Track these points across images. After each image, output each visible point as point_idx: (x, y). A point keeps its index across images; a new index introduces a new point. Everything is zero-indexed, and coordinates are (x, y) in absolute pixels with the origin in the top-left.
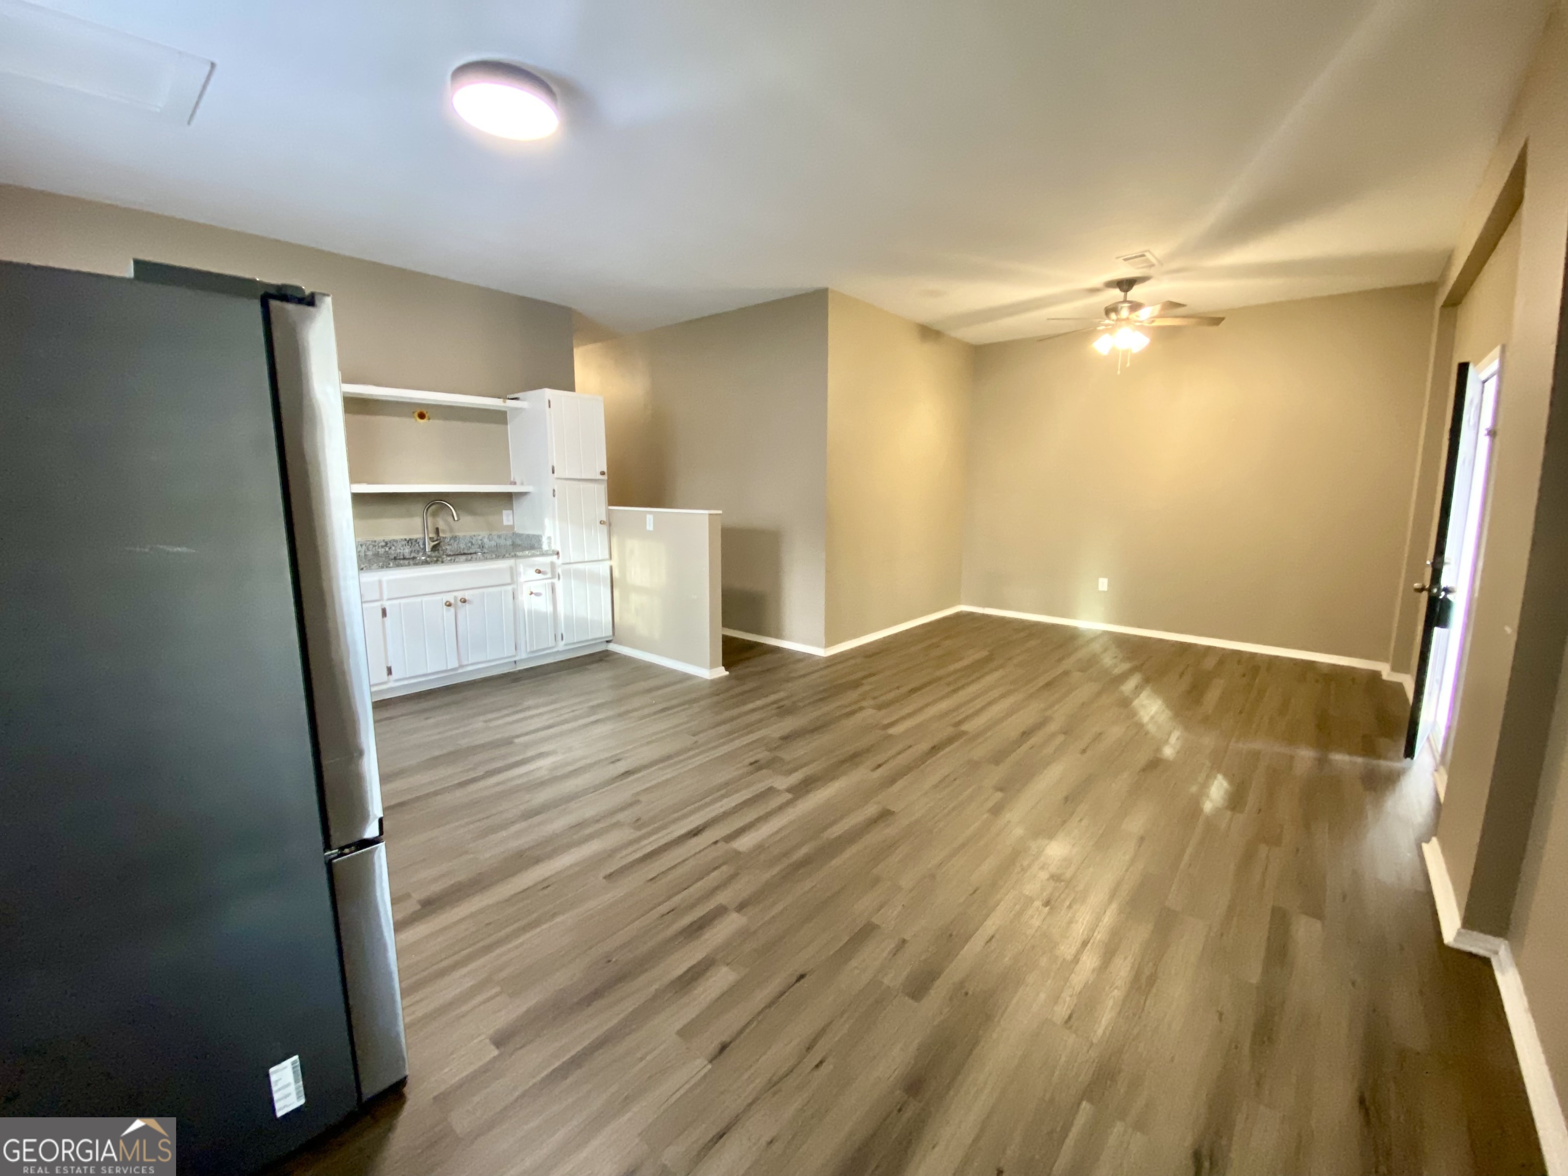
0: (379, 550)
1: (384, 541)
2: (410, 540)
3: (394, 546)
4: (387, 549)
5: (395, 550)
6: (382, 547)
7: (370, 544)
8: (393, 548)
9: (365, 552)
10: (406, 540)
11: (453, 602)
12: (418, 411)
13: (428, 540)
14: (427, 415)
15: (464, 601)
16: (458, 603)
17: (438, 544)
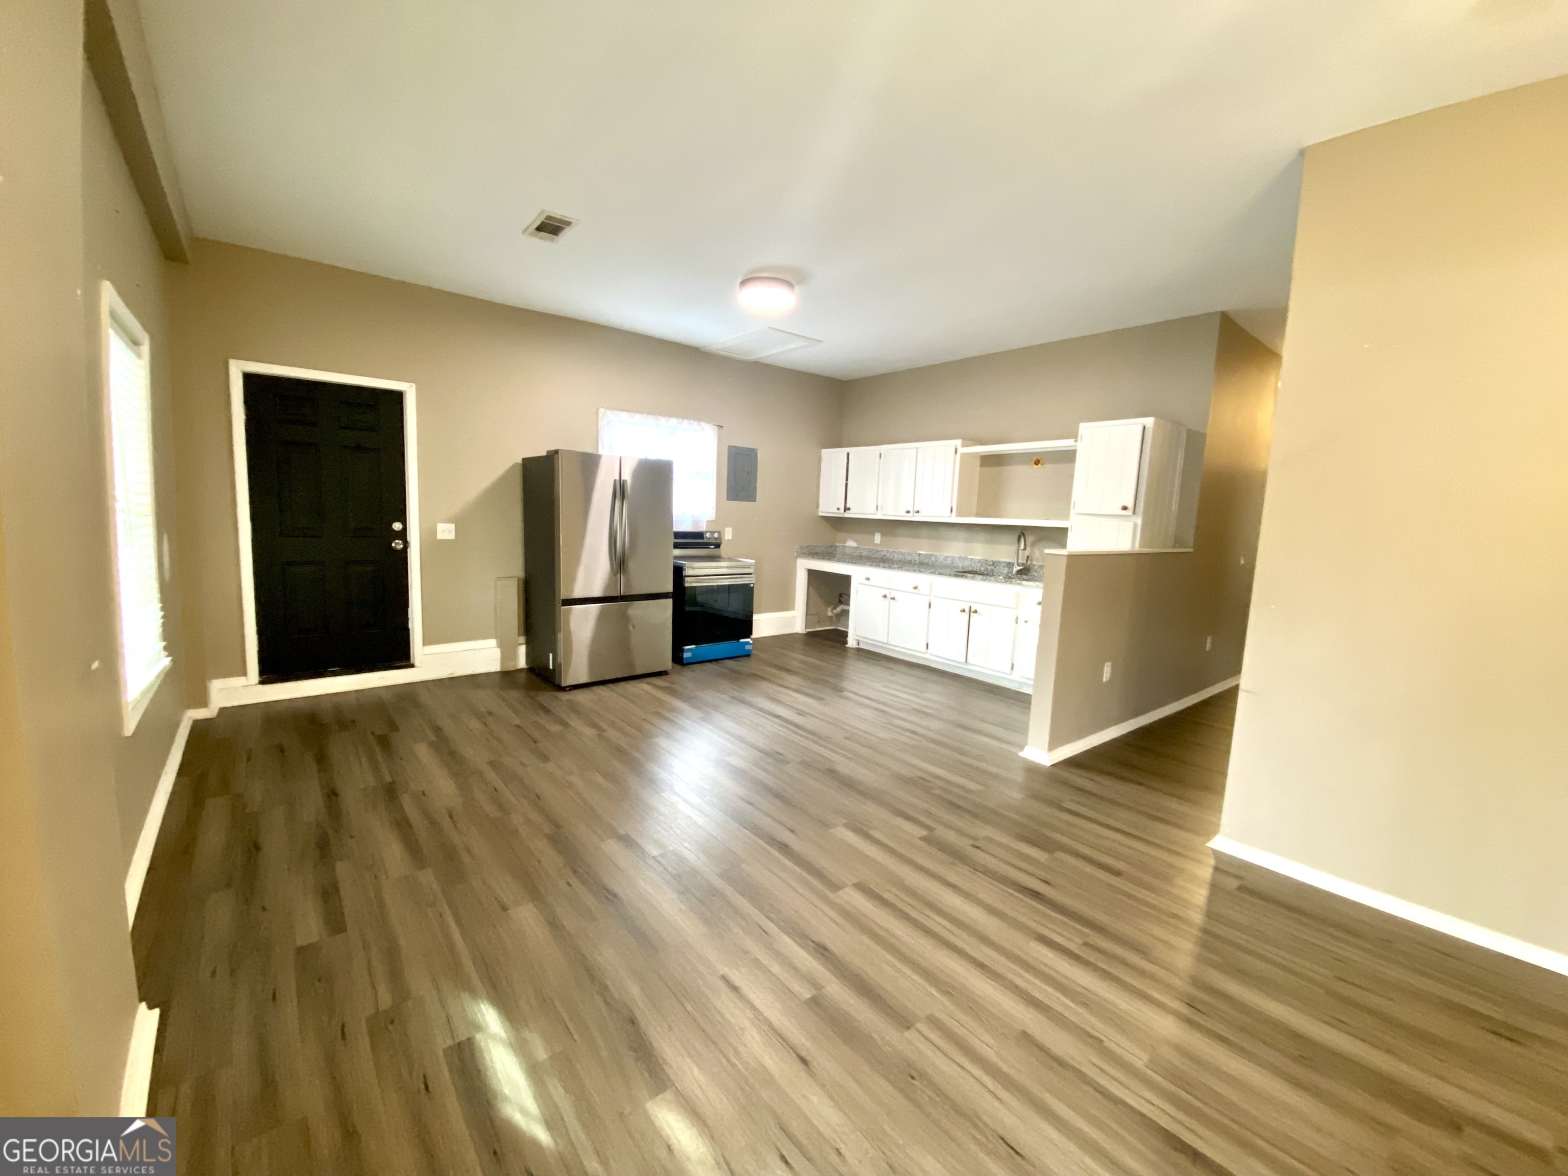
0: (988, 568)
1: (992, 561)
2: (1009, 563)
3: (998, 566)
4: (993, 567)
5: (998, 569)
6: (991, 565)
7: (984, 562)
8: (997, 567)
9: (980, 568)
10: (1006, 562)
11: (967, 610)
12: (1035, 459)
13: (1016, 564)
14: (1041, 461)
15: (976, 612)
16: (972, 612)
17: (1024, 568)
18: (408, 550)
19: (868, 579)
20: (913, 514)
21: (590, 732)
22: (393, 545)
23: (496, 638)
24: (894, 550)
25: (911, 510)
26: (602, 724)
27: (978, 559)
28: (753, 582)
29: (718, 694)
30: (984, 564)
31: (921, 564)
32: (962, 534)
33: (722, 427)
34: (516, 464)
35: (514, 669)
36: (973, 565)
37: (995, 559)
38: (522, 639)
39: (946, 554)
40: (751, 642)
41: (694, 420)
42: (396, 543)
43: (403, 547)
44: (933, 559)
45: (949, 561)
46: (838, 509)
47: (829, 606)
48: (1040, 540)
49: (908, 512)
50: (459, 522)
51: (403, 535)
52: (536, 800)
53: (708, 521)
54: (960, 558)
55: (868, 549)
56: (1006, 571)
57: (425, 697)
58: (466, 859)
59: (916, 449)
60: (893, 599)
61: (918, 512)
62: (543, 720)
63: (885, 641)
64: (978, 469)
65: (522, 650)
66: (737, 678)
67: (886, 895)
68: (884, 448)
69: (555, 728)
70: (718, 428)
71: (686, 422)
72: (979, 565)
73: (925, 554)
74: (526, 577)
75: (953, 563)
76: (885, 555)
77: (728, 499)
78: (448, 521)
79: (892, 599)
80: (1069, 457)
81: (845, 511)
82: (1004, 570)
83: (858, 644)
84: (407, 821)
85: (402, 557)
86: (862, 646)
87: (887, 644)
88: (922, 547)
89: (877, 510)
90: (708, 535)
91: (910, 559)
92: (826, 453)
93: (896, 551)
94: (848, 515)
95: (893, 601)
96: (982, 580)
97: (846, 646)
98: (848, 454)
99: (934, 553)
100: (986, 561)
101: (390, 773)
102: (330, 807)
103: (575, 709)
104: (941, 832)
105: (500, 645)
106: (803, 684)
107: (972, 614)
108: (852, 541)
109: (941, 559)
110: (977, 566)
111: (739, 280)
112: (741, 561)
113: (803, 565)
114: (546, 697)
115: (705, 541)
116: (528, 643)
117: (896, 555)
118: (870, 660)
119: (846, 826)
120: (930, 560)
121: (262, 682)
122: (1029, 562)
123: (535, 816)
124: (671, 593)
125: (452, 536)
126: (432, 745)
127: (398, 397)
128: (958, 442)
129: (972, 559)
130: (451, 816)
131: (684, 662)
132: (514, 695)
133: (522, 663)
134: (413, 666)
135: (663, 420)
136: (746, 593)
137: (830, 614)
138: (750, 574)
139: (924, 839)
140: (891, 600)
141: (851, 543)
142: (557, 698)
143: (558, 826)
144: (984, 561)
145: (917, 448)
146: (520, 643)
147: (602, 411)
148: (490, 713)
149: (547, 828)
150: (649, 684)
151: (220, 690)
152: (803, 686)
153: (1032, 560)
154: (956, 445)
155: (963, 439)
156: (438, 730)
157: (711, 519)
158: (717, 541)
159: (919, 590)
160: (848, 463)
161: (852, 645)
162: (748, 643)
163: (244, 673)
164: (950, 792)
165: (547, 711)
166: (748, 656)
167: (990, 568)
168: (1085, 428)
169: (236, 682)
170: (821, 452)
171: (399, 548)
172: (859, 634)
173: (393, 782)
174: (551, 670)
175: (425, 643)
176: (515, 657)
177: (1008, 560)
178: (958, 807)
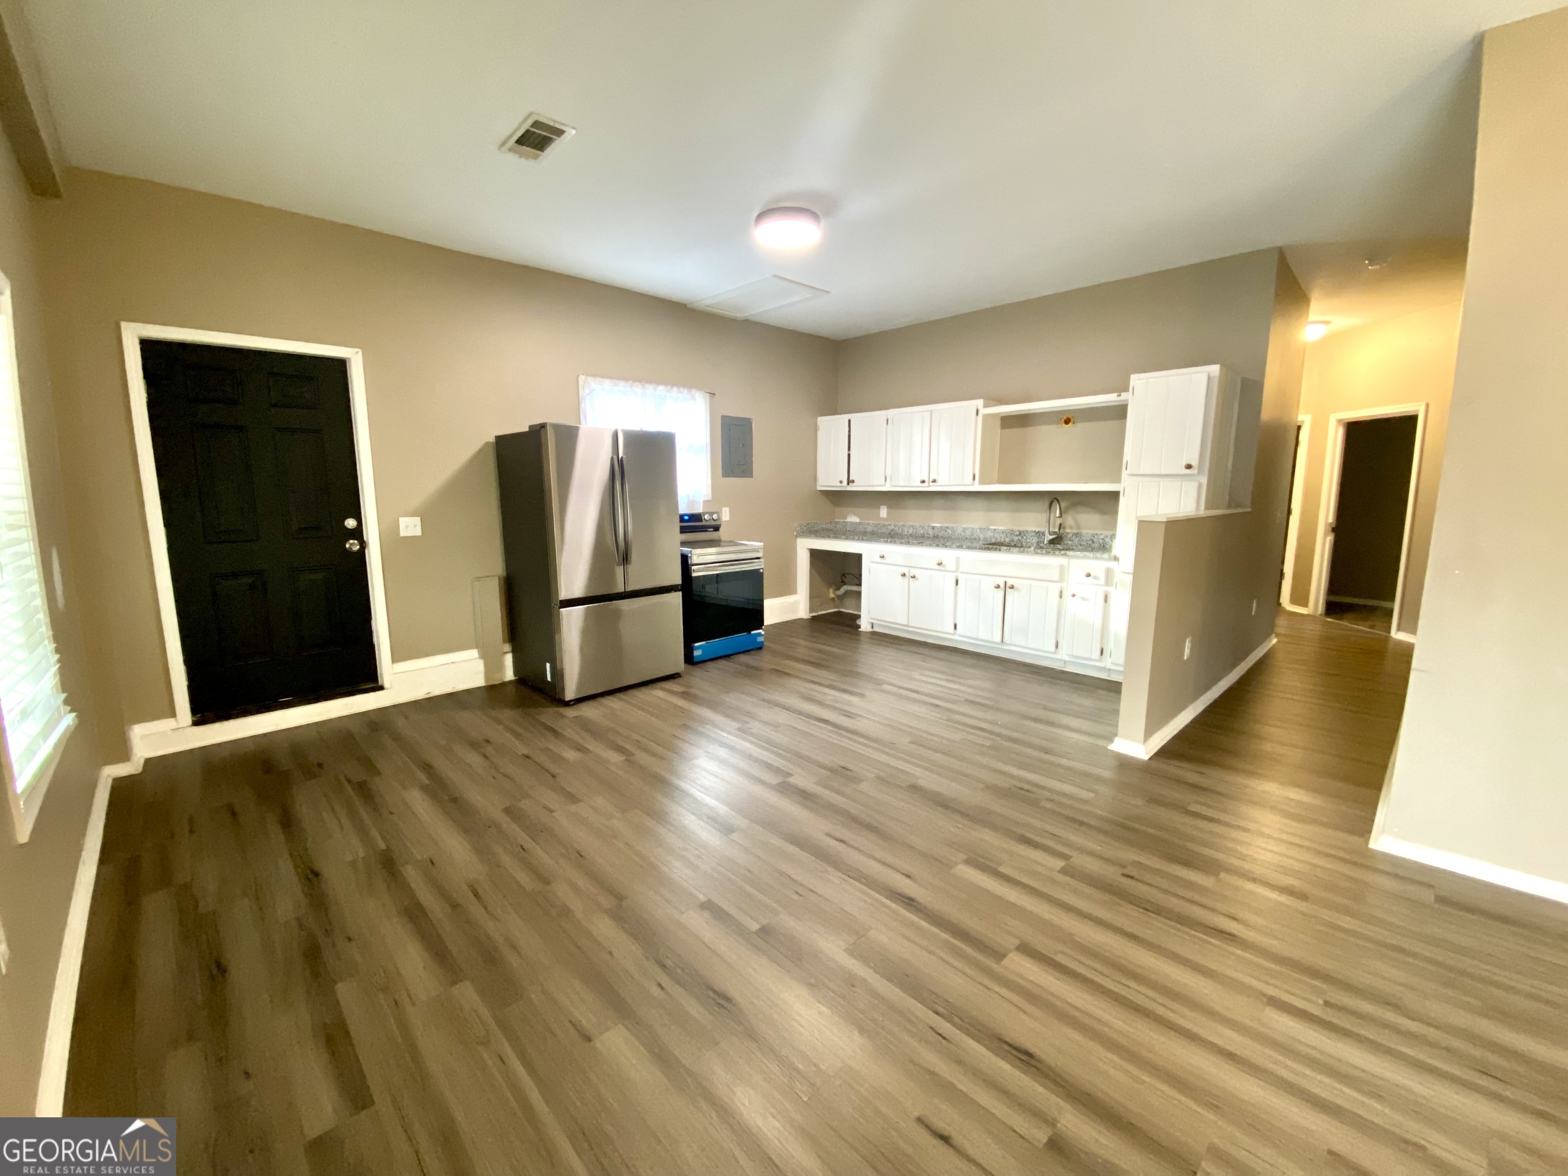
0: (1014, 538)
1: (1018, 530)
2: (1039, 532)
3: (1025, 535)
4: (1020, 538)
5: (1026, 539)
6: (1017, 535)
7: (1008, 533)
8: (1025, 537)
9: (1004, 538)
10: (1035, 531)
11: (1002, 585)
12: (1065, 417)
13: (1047, 533)
14: (1072, 420)
15: (1012, 587)
16: (1007, 588)
17: (1056, 538)
18: (366, 551)
19: (882, 557)
20: (929, 483)
21: (614, 757)
22: (347, 546)
23: (477, 648)
24: (903, 524)
25: (927, 480)
26: (627, 746)
27: (1001, 530)
28: (763, 567)
29: (743, 697)
30: (1009, 534)
31: (936, 537)
32: (980, 503)
33: (714, 394)
34: (487, 444)
35: (500, 682)
36: (997, 536)
37: (1022, 529)
38: (507, 647)
39: (965, 526)
40: (763, 633)
41: (684, 387)
42: (351, 544)
43: (359, 549)
44: (949, 531)
45: (968, 533)
46: (841, 482)
47: (831, 588)
48: (1074, 505)
49: (923, 482)
50: (425, 514)
51: (358, 533)
52: (579, 858)
53: (704, 501)
54: (981, 529)
55: (874, 524)
56: (1035, 541)
57: (400, 723)
58: (512, 959)
59: (929, 413)
60: (914, 577)
61: (934, 481)
62: (554, 745)
63: (905, 622)
64: (999, 430)
65: (509, 659)
66: (754, 674)
67: (1059, 958)
68: (892, 413)
69: (571, 755)
70: (710, 396)
71: (675, 389)
72: (1003, 536)
73: (940, 527)
74: (507, 574)
75: (973, 535)
76: (893, 529)
77: (723, 476)
78: (413, 515)
79: (912, 577)
80: (1120, 412)
81: (848, 484)
82: (1033, 539)
83: (872, 627)
84: (419, 906)
85: (360, 560)
86: (876, 629)
87: (907, 626)
88: (937, 519)
89: (886, 480)
90: (707, 517)
91: (922, 532)
92: (823, 421)
93: (906, 524)
94: (851, 488)
95: (913, 579)
96: (1020, 552)
97: (859, 630)
98: (849, 421)
99: (951, 525)
100: (1012, 530)
101: (383, 838)
102: (311, 895)
103: (587, 726)
104: (1079, 860)
105: (483, 656)
106: (834, 679)
107: (1007, 589)
108: (853, 516)
109: (960, 530)
110: (1000, 537)
111: (756, 214)
112: (746, 545)
113: (804, 546)
114: (548, 715)
115: (704, 523)
116: (514, 651)
117: (906, 530)
118: (893, 645)
119: (968, 862)
120: (946, 533)
121: (196, 723)
122: (1062, 530)
123: (582, 882)
124: (680, 585)
125: (418, 532)
126: (424, 788)
127: (340, 367)
128: (980, 403)
129: (995, 530)
130: (476, 894)
131: (696, 660)
132: (507, 714)
133: (509, 674)
134: (381, 688)
135: (650, 389)
136: (755, 577)
137: (832, 595)
138: (758, 558)
139: (1063, 871)
140: (911, 579)
141: (853, 519)
142: (562, 716)
143: (620, 898)
144: (1009, 531)
145: (931, 411)
146: (505, 651)
147: (582, 378)
148: (488, 741)
149: (606, 901)
150: (664, 689)
151: (144, 737)
152: (835, 681)
153: (1064, 528)
154: (977, 406)
155: (985, 399)
156: (427, 768)
157: (707, 499)
158: (717, 523)
159: (944, 566)
160: (849, 431)
161: (866, 628)
162: (760, 634)
163: (173, 714)
164: (1060, 804)
165: (556, 733)
166: (760, 648)
167: (1016, 538)
168: (1136, 380)
169: (164, 725)
170: (817, 420)
171: (356, 549)
172: (874, 617)
173: (388, 850)
174: (549, 681)
175: (395, 659)
176: (501, 667)
177: (1037, 529)
178: (1082, 823)
